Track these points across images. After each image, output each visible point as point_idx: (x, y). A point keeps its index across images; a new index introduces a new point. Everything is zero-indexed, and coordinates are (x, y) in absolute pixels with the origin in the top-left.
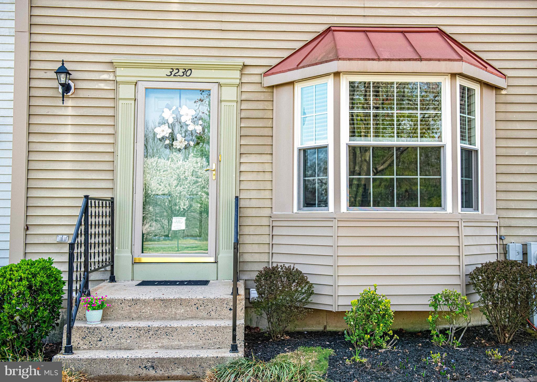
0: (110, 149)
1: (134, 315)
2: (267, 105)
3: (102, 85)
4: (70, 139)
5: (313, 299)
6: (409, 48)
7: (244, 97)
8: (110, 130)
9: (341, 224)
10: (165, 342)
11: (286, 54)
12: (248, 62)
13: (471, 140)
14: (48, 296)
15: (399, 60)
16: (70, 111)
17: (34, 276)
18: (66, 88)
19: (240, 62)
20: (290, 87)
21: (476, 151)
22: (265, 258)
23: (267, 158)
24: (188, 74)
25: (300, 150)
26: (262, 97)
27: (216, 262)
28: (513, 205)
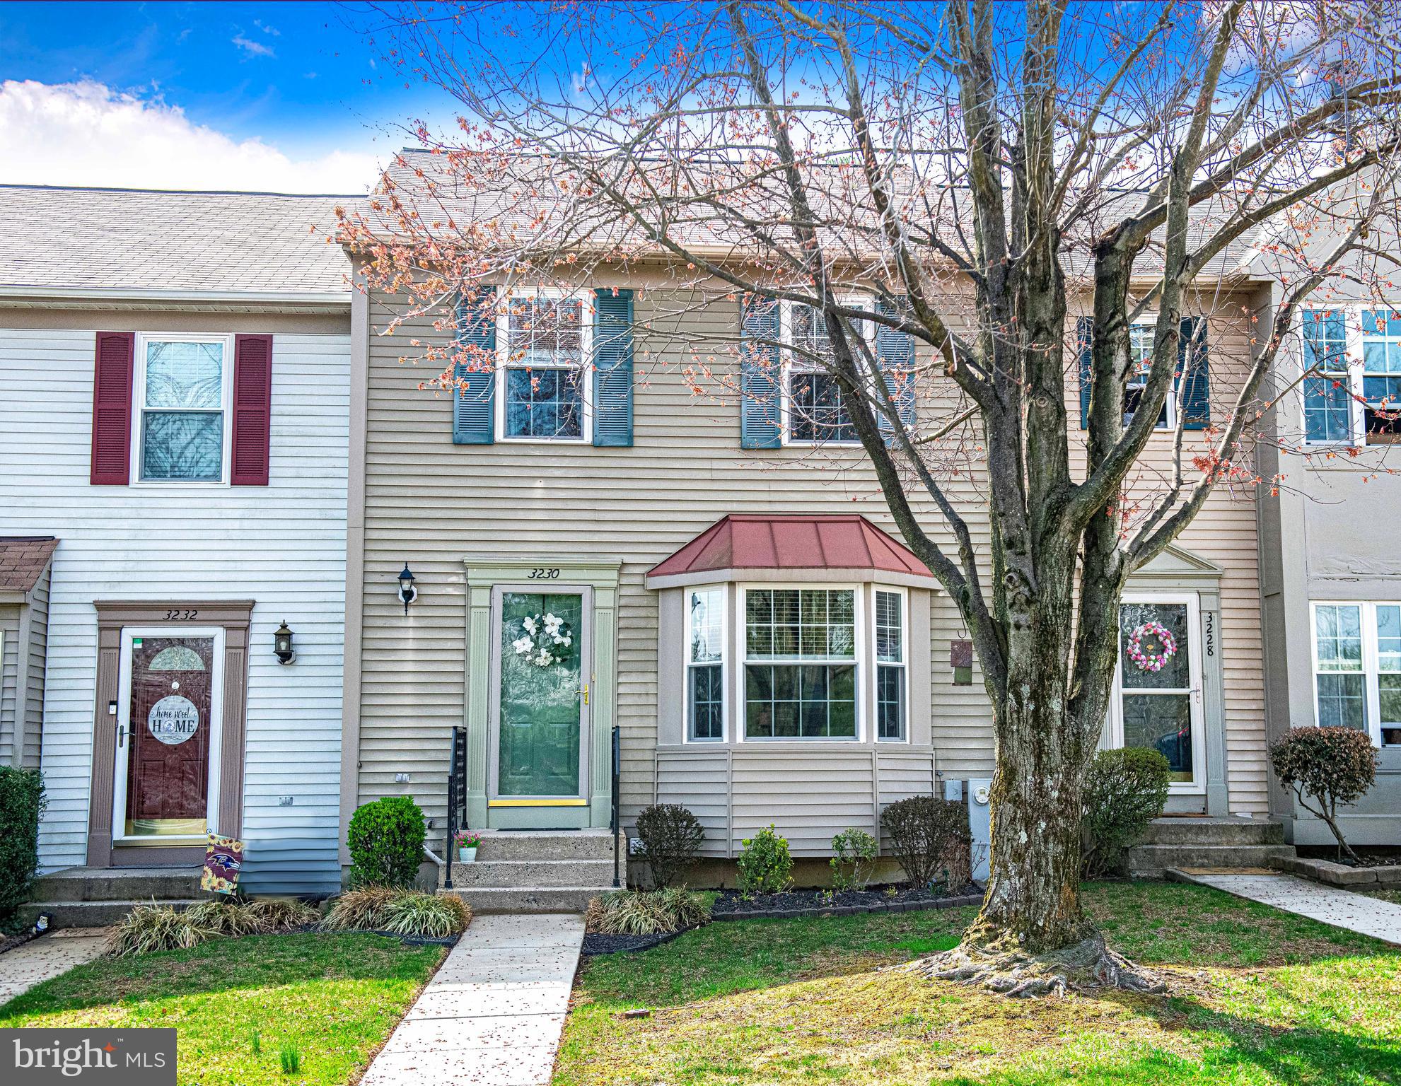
0: (459, 668)
1: (508, 855)
2: (652, 613)
3: (450, 590)
4: (411, 656)
5: (704, 846)
6: (817, 551)
7: (623, 602)
8: (461, 645)
9: (736, 757)
10: (544, 879)
11: (674, 549)
12: (627, 559)
13: (897, 657)
14: (415, 836)
15: (802, 567)
16: (411, 623)
17: (401, 813)
18: (408, 595)
19: (617, 559)
20: (679, 592)
21: (903, 668)
22: (648, 801)
23: (651, 678)
24: (555, 575)
25: (690, 668)
26: (645, 602)
27: (589, 806)
28: (952, 733)
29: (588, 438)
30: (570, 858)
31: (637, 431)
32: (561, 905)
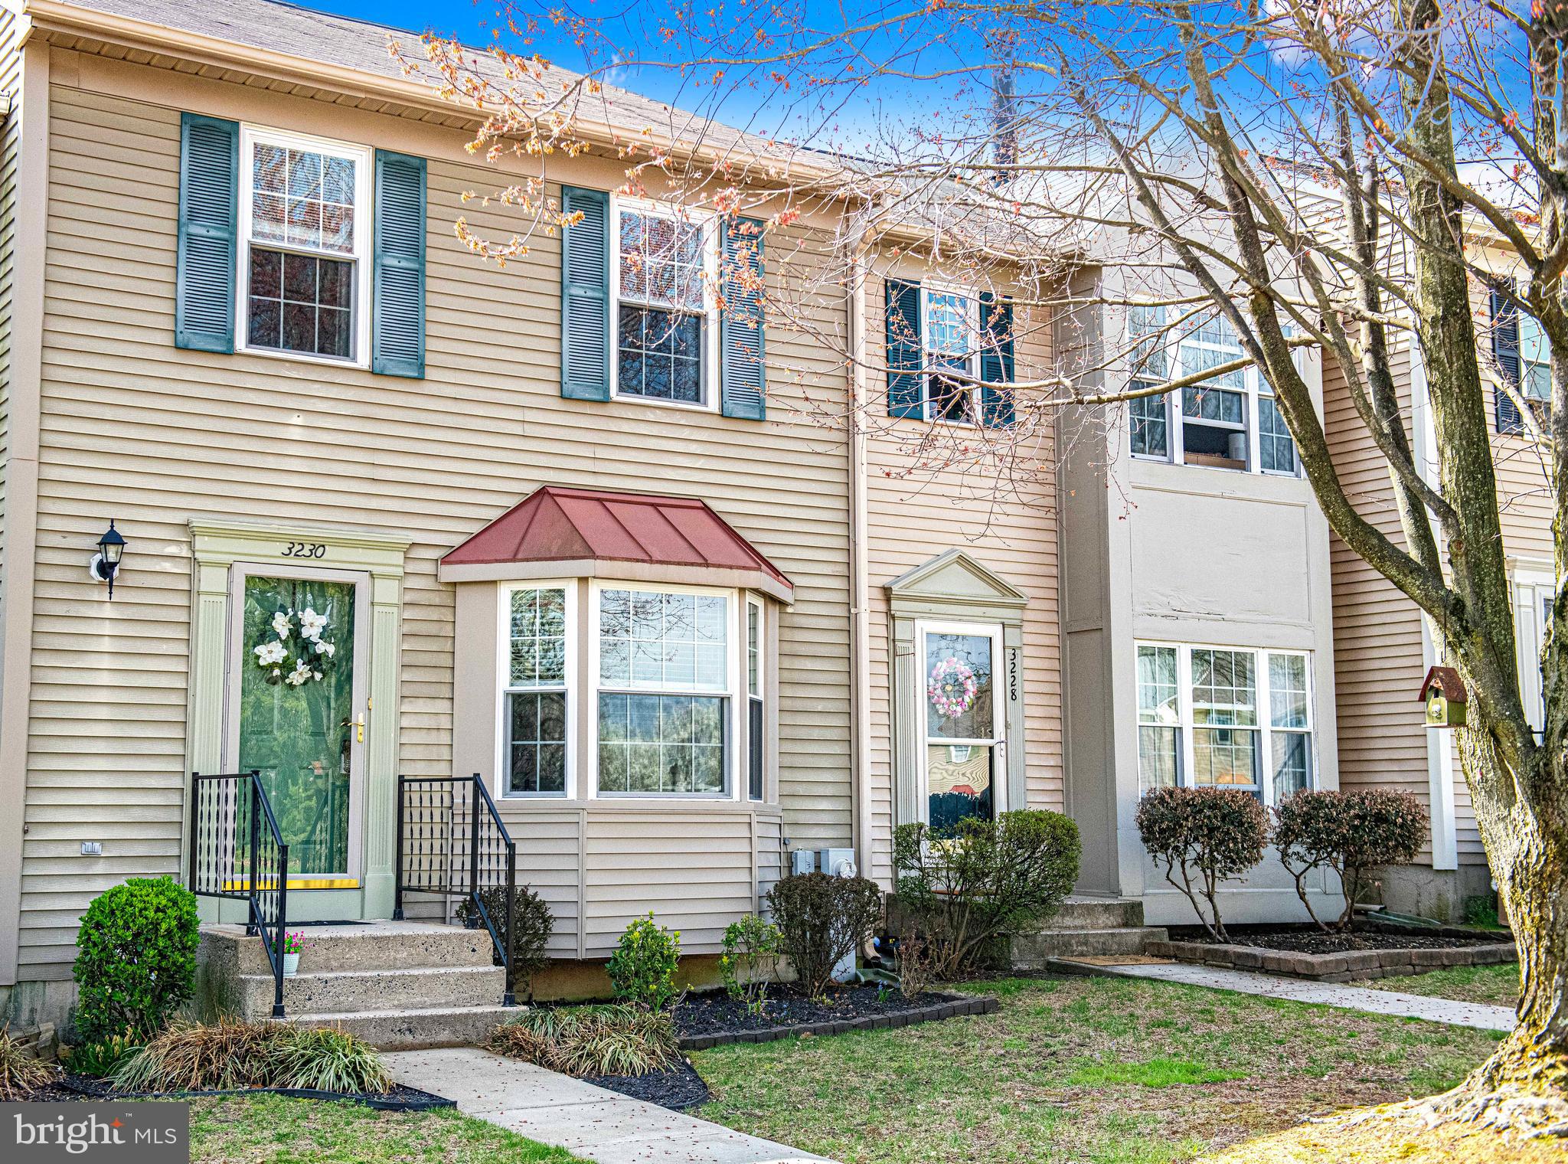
0: (180, 683)
1: (334, 964)
3: (167, 566)
4: (106, 662)
6: (684, 544)
7: (409, 597)
8: (181, 649)
9: (592, 818)
10: (403, 998)
12: (418, 537)
13: (756, 687)
16: (108, 611)
19: (404, 537)
20: (491, 587)
21: (760, 704)
23: (443, 706)
24: (319, 553)
26: (436, 599)
27: (361, 888)
28: (801, 790)
29: (363, 358)
30: (421, 965)
31: (430, 359)
32: (444, 1036)
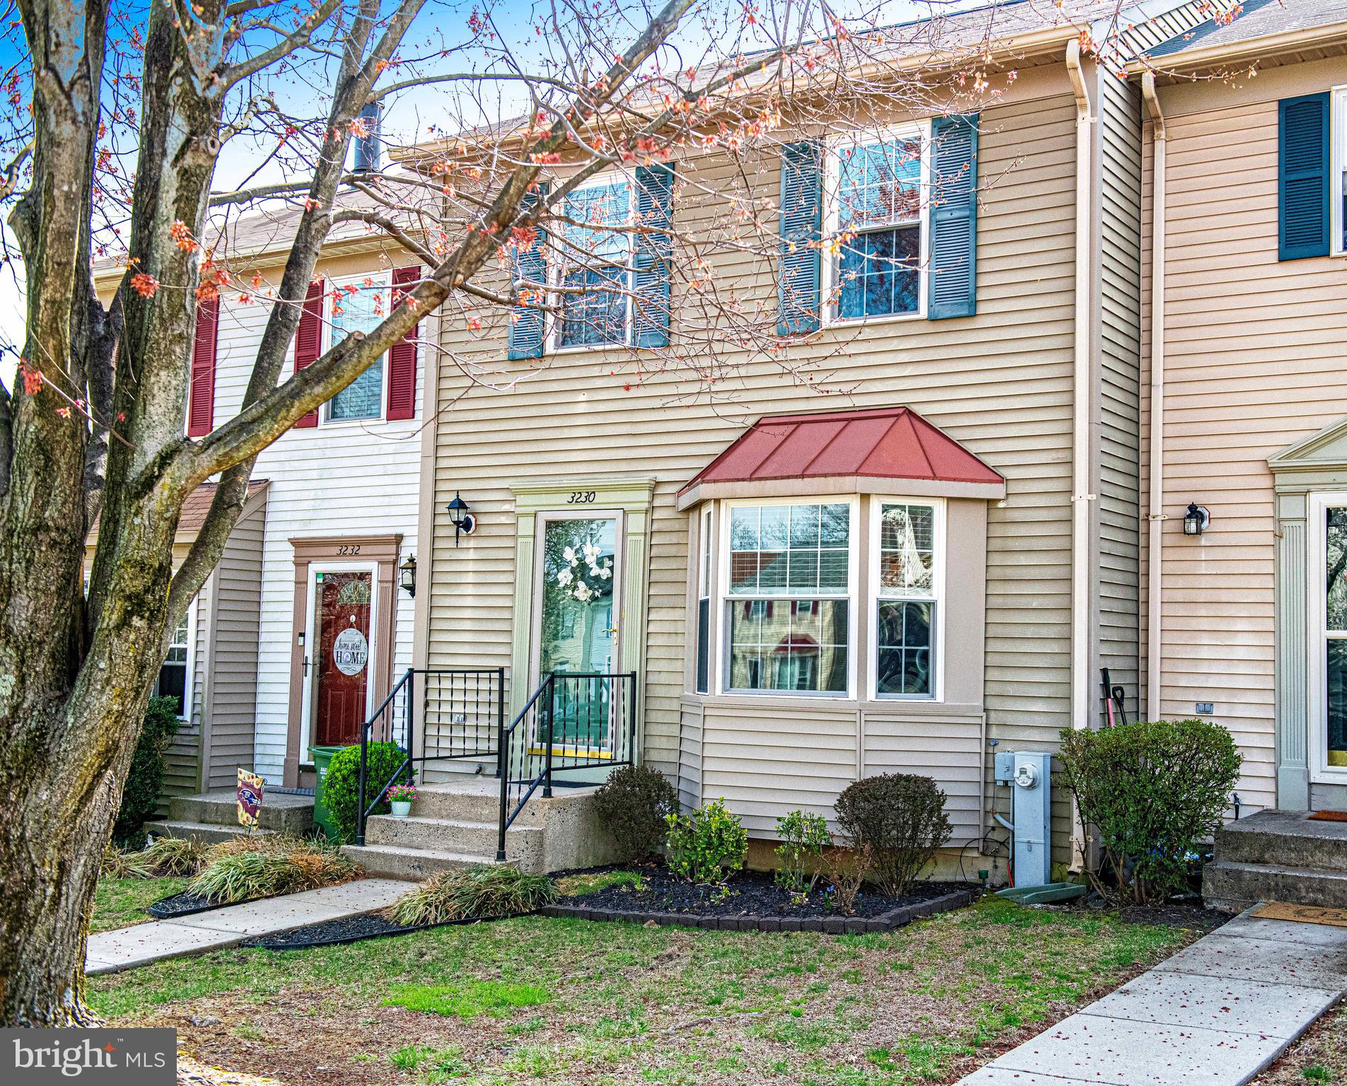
2: (682, 538)
3: (502, 519)
4: (470, 590)
7: (654, 527)
8: (511, 579)
9: (708, 712)
11: (706, 463)
12: (661, 477)
13: (922, 588)
16: (471, 555)
18: (467, 525)
24: (591, 499)
25: (699, 604)
28: (1011, 690)
29: (628, 340)
31: (674, 328)
